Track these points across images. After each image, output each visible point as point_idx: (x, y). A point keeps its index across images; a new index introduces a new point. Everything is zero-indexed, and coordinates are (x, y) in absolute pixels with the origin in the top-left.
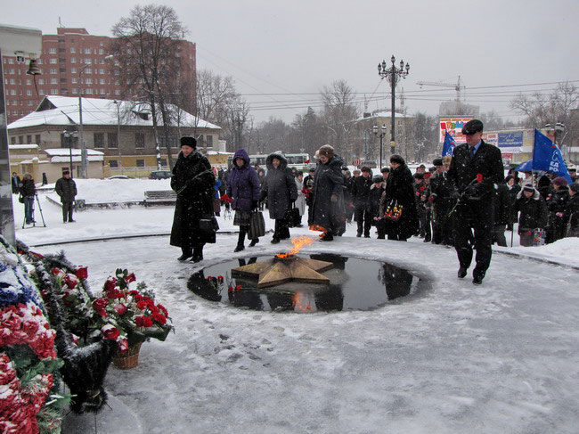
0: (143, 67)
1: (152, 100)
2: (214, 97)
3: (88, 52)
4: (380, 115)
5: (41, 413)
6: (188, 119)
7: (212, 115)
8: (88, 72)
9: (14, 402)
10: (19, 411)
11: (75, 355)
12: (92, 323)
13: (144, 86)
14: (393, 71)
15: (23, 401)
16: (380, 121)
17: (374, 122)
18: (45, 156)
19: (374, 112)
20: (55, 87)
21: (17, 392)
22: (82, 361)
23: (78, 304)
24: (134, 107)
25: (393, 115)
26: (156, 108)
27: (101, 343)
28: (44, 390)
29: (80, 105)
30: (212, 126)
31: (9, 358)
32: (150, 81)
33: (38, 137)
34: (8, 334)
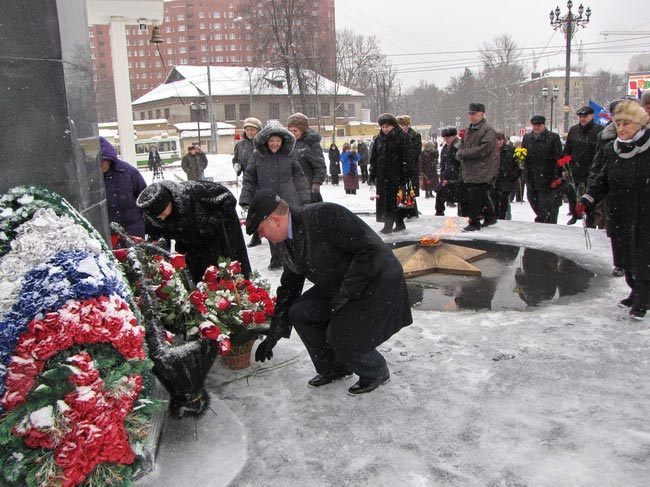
0: (275, 29)
1: (286, 65)
2: (356, 59)
3: (217, 16)
4: (551, 74)
5: (129, 418)
6: (326, 86)
7: (354, 80)
8: (218, 37)
9: (97, 405)
10: (103, 415)
11: (168, 355)
12: (189, 319)
13: (277, 50)
14: (570, 19)
15: (107, 405)
16: (552, 83)
17: (544, 83)
18: (174, 131)
19: (545, 72)
20: (183, 56)
21: (99, 395)
22: (175, 361)
23: (174, 297)
24: (267, 74)
25: (568, 73)
26: (291, 74)
27: (199, 342)
28: (130, 394)
29: (208, 74)
30: (355, 93)
31: (91, 356)
32: (284, 46)
33: (167, 110)
34: (88, 330)
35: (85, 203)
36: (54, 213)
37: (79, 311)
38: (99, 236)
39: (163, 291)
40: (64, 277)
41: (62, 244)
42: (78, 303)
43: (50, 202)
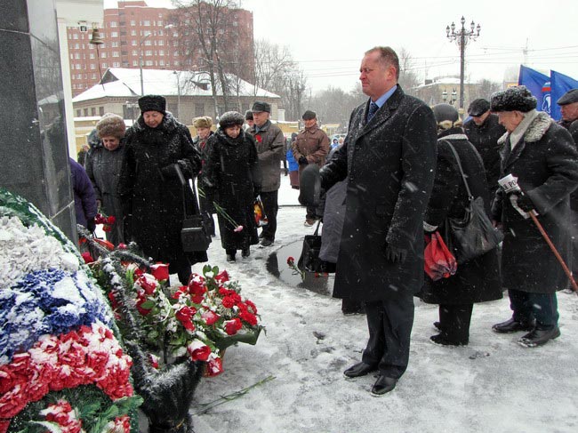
0: (202, 38)
1: (209, 68)
2: (273, 65)
3: (147, 24)
4: (444, 81)
6: (247, 89)
7: (270, 84)
8: (148, 43)
11: (156, 385)
12: (175, 339)
13: (203, 55)
14: (463, 33)
16: (443, 88)
17: (436, 89)
19: (436, 79)
20: (116, 60)
24: (193, 77)
26: (215, 78)
27: (187, 364)
29: (141, 75)
30: (271, 95)
31: (72, 404)
32: (209, 51)
33: (101, 109)
34: (68, 373)
35: (55, 208)
36: (20, 223)
37: (56, 349)
38: (74, 248)
39: (144, 306)
40: (36, 306)
41: (32, 263)
42: (55, 338)
43: (14, 208)
